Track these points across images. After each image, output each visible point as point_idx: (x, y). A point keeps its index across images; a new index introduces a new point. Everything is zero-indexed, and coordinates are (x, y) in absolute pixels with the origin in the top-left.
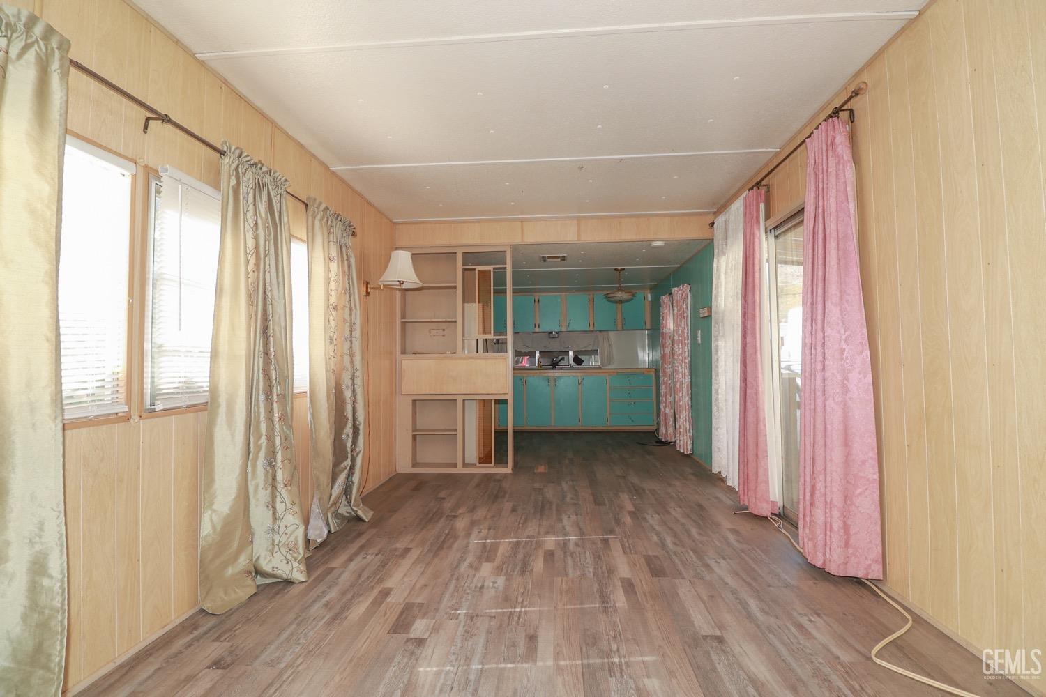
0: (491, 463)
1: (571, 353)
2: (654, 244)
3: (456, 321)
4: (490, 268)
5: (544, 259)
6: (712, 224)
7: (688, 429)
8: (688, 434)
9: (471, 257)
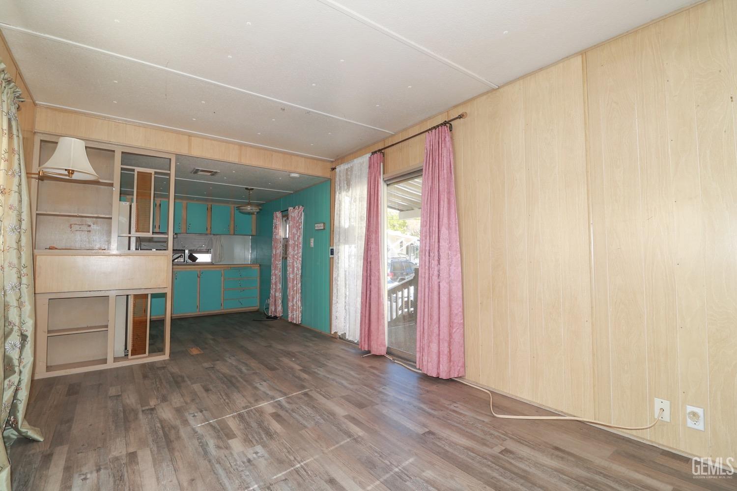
0: (145, 353)
1: (187, 252)
2: (293, 175)
3: (111, 218)
4: (152, 171)
5: (196, 171)
6: (333, 169)
7: (300, 306)
8: (300, 310)
9: (128, 157)
